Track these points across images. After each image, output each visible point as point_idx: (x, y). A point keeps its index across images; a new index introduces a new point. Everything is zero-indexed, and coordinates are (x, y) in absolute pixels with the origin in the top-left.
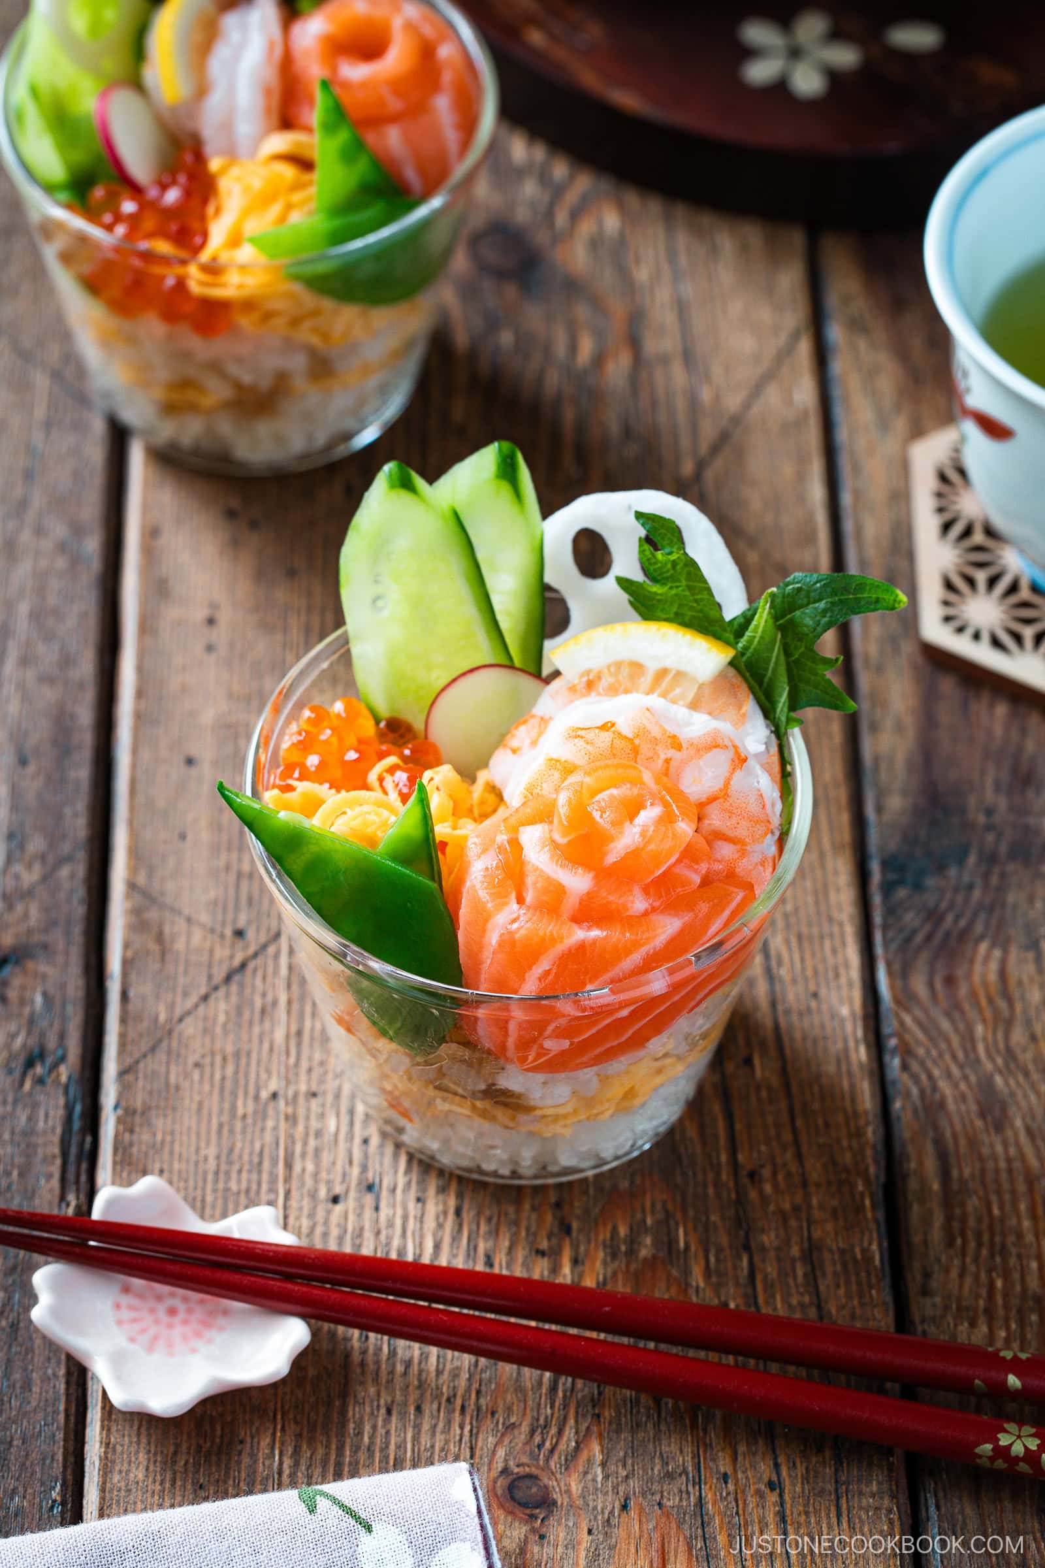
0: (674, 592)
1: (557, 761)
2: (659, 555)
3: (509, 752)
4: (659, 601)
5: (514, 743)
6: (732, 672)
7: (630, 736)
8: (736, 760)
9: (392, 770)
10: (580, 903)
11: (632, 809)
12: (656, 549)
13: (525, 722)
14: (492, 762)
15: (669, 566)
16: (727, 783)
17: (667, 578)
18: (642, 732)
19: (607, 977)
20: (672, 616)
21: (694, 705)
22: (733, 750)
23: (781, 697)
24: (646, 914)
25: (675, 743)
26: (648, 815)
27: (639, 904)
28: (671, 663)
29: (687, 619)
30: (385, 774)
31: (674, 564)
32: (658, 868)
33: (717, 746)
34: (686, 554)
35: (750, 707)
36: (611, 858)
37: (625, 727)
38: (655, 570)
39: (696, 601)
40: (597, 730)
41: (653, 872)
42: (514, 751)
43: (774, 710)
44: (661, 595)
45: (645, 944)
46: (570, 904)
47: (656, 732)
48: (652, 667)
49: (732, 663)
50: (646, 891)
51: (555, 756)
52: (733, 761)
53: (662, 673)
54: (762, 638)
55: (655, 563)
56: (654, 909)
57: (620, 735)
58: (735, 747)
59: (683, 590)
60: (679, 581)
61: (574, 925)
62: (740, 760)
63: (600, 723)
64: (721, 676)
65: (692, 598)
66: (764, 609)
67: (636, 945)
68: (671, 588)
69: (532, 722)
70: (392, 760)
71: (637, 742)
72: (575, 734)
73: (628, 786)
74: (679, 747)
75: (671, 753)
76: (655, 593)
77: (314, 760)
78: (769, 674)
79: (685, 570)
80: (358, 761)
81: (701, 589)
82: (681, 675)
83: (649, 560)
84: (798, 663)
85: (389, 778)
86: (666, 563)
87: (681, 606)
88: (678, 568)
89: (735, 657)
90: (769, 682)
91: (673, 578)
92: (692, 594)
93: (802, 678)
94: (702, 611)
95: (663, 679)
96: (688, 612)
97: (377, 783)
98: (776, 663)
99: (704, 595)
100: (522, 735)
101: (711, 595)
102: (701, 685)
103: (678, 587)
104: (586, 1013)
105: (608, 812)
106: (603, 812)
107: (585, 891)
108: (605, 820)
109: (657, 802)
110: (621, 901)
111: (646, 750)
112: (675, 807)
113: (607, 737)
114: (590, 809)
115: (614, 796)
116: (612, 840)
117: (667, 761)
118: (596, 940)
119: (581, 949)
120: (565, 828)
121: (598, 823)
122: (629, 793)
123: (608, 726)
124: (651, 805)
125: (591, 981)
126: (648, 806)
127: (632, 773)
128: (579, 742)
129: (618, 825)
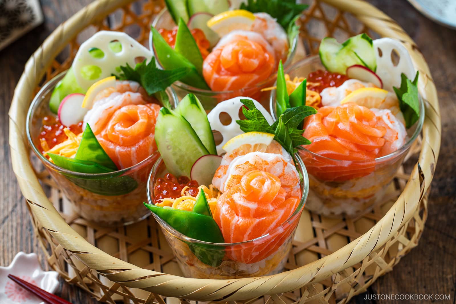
0: (254, 121)
1: (235, 176)
2: (249, 111)
3: (218, 178)
4: (249, 125)
5: (219, 175)
6: (275, 141)
9: (187, 190)
11: (263, 182)
12: (248, 109)
13: (220, 168)
14: (213, 182)
15: (252, 114)
16: (284, 171)
17: (251, 118)
18: (257, 162)
19: (267, 231)
20: (253, 129)
21: (267, 152)
22: (283, 161)
23: (290, 144)
24: (274, 211)
25: (266, 163)
26: (268, 183)
27: (271, 208)
28: (258, 142)
29: (258, 129)
30: (186, 191)
31: (253, 113)
32: (274, 197)
33: (278, 162)
34: (257, 109)
35: (282, 149)
36: (260, 198)
37: (252, 162)
38: (248, 116)
40: (244, 165)
41: (273, 198)
42: (219, 177)
43: (289, 149)
44: (250, 123)
46: (252, 213)
47: (261, 161)
48: (253, 144)
49: (274, 139)
50: (272, 204)
53: (256, 146)
54: (281, 129)
55: (248, 114)
56: (276, 209)
57: (250, 164)
59: (256, 121)
60: (255, 118)
61: (255, 218)
62: (285, 164)
63: (245, 163)
64: (272, 143)
65: (259, 122)
66: (281, 121)
68: (253, 120)
69: (222, 168)
70: (186, 187)
72: (238, 167)
73: (259, 176)
74: (268, 164)
75: (266, 166)
76: (248, 123)
77: (165, 192)
78: (285, 139)
79: (257, 114)
80: (177, 189)
81: (262, 119)
82: (261, 145)
83: (246, 113)
84: (292, 134)
85: (187, 192)
86: (251, 113)
87: (256, 125)
88: (254, 114)
89: (275, 137)
90: (286, 141)
91: (253, 117)
92: (259, 121)
93: (294, 138)
94: (263, 125)
95: (257, 147)
96: (258, 127)
97: (184, 194)
98: (287, 136)
99: (263, 120)
100: (220, 172)
101: (265, 120)
102: (268, 146)
103: (255, 120)
104: (263, 242)
105: (257, 184)
106: (255, 185)
107: (256, 208)
108: (256, 187)
109: (268, 179)
110: (267, 208)
111: (258, 167)
112: (273, 179)
113: (247, 166)
114: (251, 185)
115: (256, 180)
116: (260, 192)
117: (265, 169)
118: (262, 221)
119: (259, 224)
120: (245, 192)
121: (255, 188)
122: (260, 178)
123: (247, 163)
124: (267, 180)
125: (263, 233)
126: (266, 181)
127: (259, 173)
128: (240, 169)
129: (260, 187)
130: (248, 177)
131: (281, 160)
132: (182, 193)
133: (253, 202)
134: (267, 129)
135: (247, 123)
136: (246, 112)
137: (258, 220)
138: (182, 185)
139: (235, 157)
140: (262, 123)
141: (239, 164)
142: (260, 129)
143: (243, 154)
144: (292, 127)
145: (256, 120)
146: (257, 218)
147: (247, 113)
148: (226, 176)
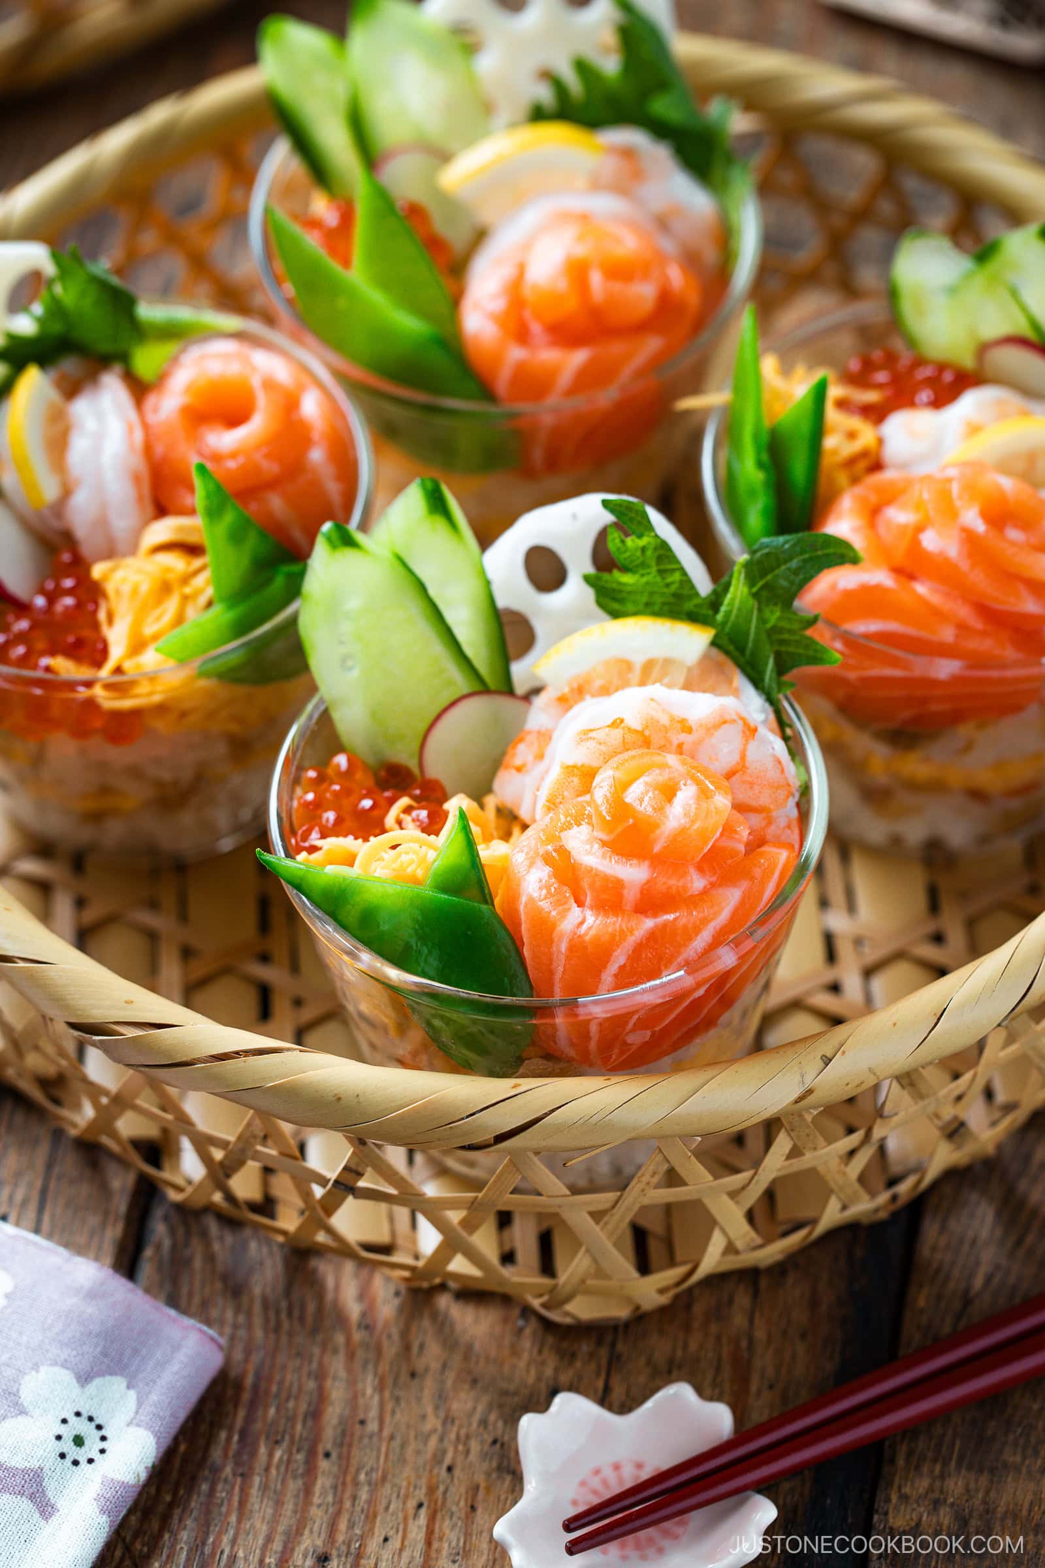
0: (644, 579)
1: (574, 767)
2: (630, 542)
3: (514, 772)
4: (629, 593)
5: (518, 762)
6: (715, 652)
7: (639, 728)
8: (748, 733)
9: (408, 810)
10: (641, 893)
11: (668, 792)
12: (627, 535)
13: (521, 740)
14: (496, 785)
15: (639, 553)
16: (743, 756)
17: (637, 566)
18: (651, 723)
19: (680, 959)
20: (641, 607)
21: (688, 686)
22: (741, 722)
23: (767, 664)
24: (705, 892)
25: (685, 727)
26: (686, 795)
27: (698, 883)
28: (658, 652)
29: (657, 608)
30: (402, 816)
31: (643, 549)
32: (706, 843)
33: (725, 722)
34: (657, 536)
35: (740, 681)
36: (657, 848)
37: (634, 721)
38: (625, 559)
39: (668, 585)
40: (607, 729)
41: (703, 848)
42: (519, 769)
43: (762, 680)
44: (631, 585)
45: (712, 919)
46: (631, 896)
47: (664, 720)
48: (639, 660)
49: (714, 643)
50: (700, 869)
51: (571, 762)
52: (744, 732)
53: (649, 666)
54: (740, 609)
55: (625, 552)
56: (713, 885)
57: (629, 729)
58: (743, 719)
59: (655, 577)
60: (649, 567)
61: (639, 915)
62: (750, 731)
63: (609, 722)
64: (706, 657)
65: (661, 584)
66: (738, 580)
67: (705, 921)
68: (643, 575)
69: (529, 738)
70: (405, 801)
71: (647, 733)
72: (585, 735)
73: (658, 771)
74: (689, 730)
75: (683, 737)
76: (625, 584)
77: (330, 816)
78: (750, 645)
79: (656, 554)
80: (373, 808)
81: (673, 571)
82: (668, 663)
83: (618, 549)
84: (775, 630)
85: (407, 819)
86: (636, 549)
87: (652, 594)
88: (649, 553)
89: (716, 637)
90: (753, 654)
91: (643, 565)
92: (663, 578)
93: (782, 642)
94: (675, 595)
95: (651, 671)
96: (658, 600)
97: (397, 826)
98: (757, 633)
99: (677, 576)
100: (522, 753)
101: (685, 574)
102: (689, 669)
103: (649, 574)
104: (668, 999)
105: (646, 799)
106: (641, 801)
107: (644, 881)
108: (645, 807)
109: (689, 782)
110: (680, 884)
111: (656, 740)
112: (707, 782)
113: (617, 734)
114: (628, 800)
115: (646, 784)
116: (657, 826)
117: (680, 746)
118: (665, 925)
119: (652, 937)
120: (608, 826)
121: (639, 812)
122: (660, 779)
123: (617, 723)
124: (685, 785)
125: (666, 967)
126: (683, 787)
127: (658, 759)
128: (592, 744)
129: (659, 809)
130: (618, 774)
131: (734, 717)
132: (390, 820)
133: (635, 861)
134: (689, 606)
135: (620, 584)
136: (620, 545)
137: (649, 923)
138: (387, 794)
139: (576, 702)
140: (673, 588)
141: (589, 728)
142: (666, 608)
143: (606, 691)
144: (776, 604)
145: (651, 576)
146: (647, 917)
147: (623, 549)
148: (542, 766)
